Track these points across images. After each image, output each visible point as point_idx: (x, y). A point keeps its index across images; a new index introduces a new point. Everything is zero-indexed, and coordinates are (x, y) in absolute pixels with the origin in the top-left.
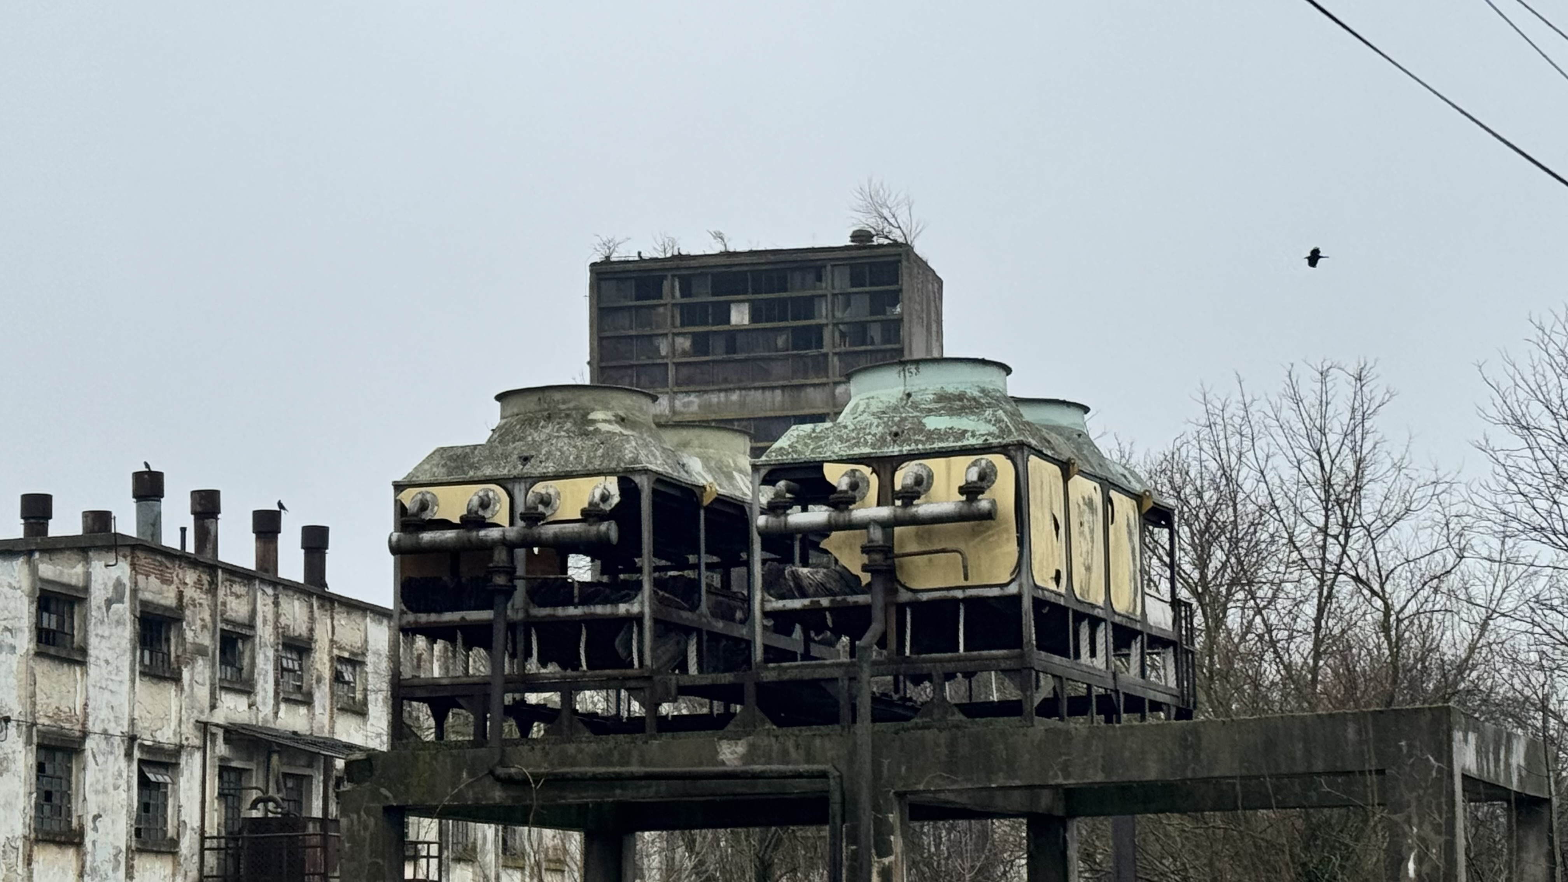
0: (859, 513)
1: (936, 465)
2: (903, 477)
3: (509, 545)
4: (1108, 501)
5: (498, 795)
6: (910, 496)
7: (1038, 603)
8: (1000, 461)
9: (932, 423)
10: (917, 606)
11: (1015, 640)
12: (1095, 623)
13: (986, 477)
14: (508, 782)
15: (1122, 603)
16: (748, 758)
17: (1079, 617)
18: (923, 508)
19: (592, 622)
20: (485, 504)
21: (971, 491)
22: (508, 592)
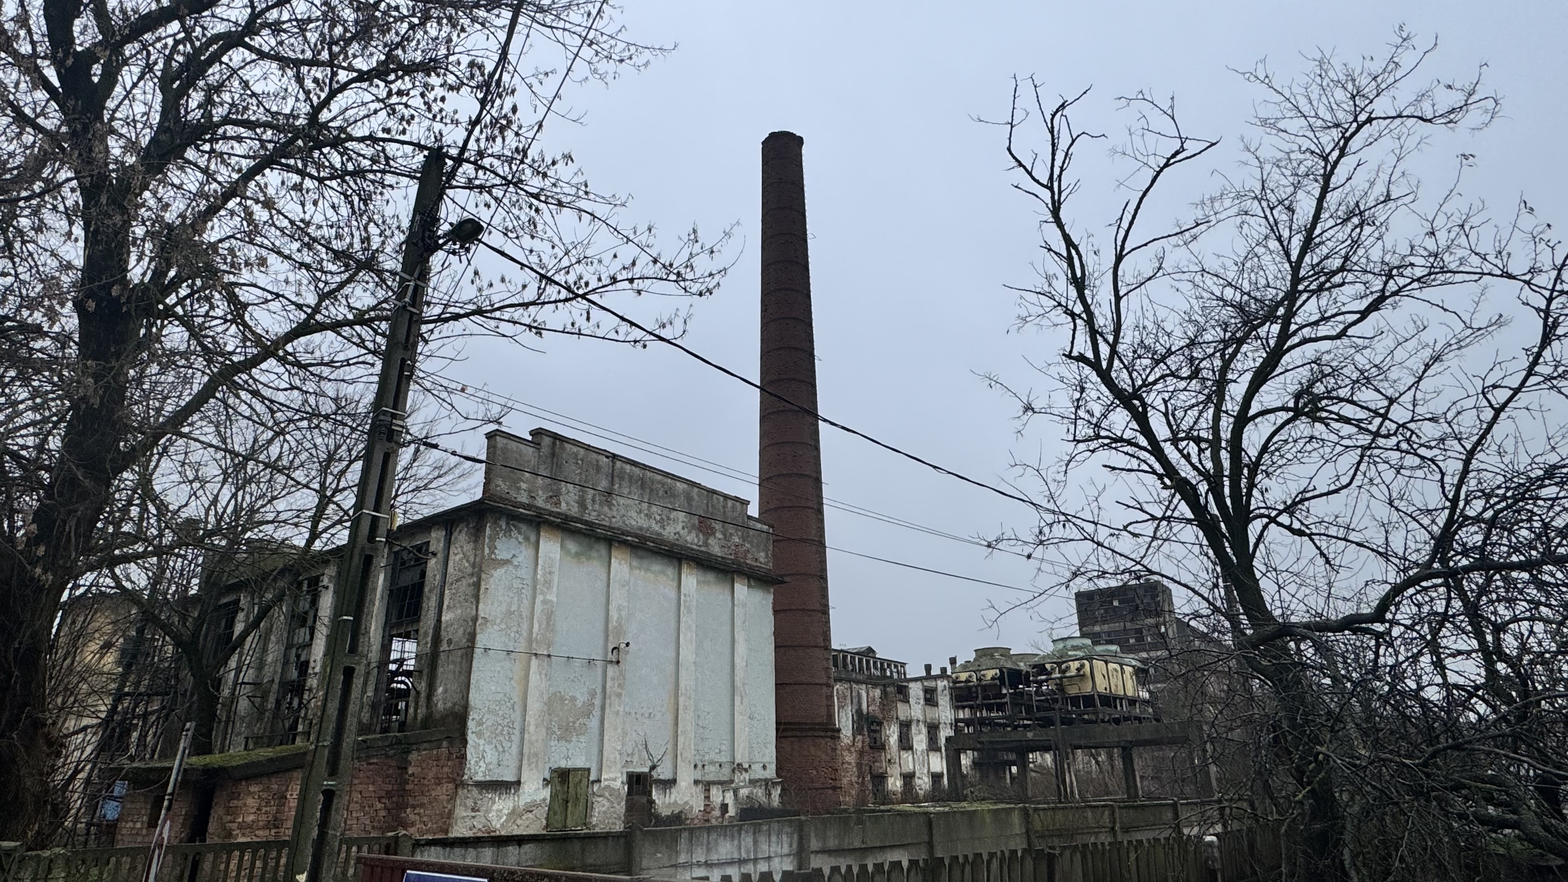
0: (1053, 676)
1: (1071, 663)
2: (1063, 666)
3: (976, 687)
4: (1122, 669)
5: (979, 746)
6: (1064, 672)
7: (1100, 696)
8: (1085, 662)
9: (1070, 653)
10: (1071, 698)
11: (1094, 706)
12: (1121, 699)
13: (1083, 666)
14: (980, 742)
15: (1130, 693)
16: (1034, 735)
17: (1115, 699)
18: (1068, 674)
19: (997, 704)
20: (970, 676)
21: (1078, 670)
22: (977, 697)
